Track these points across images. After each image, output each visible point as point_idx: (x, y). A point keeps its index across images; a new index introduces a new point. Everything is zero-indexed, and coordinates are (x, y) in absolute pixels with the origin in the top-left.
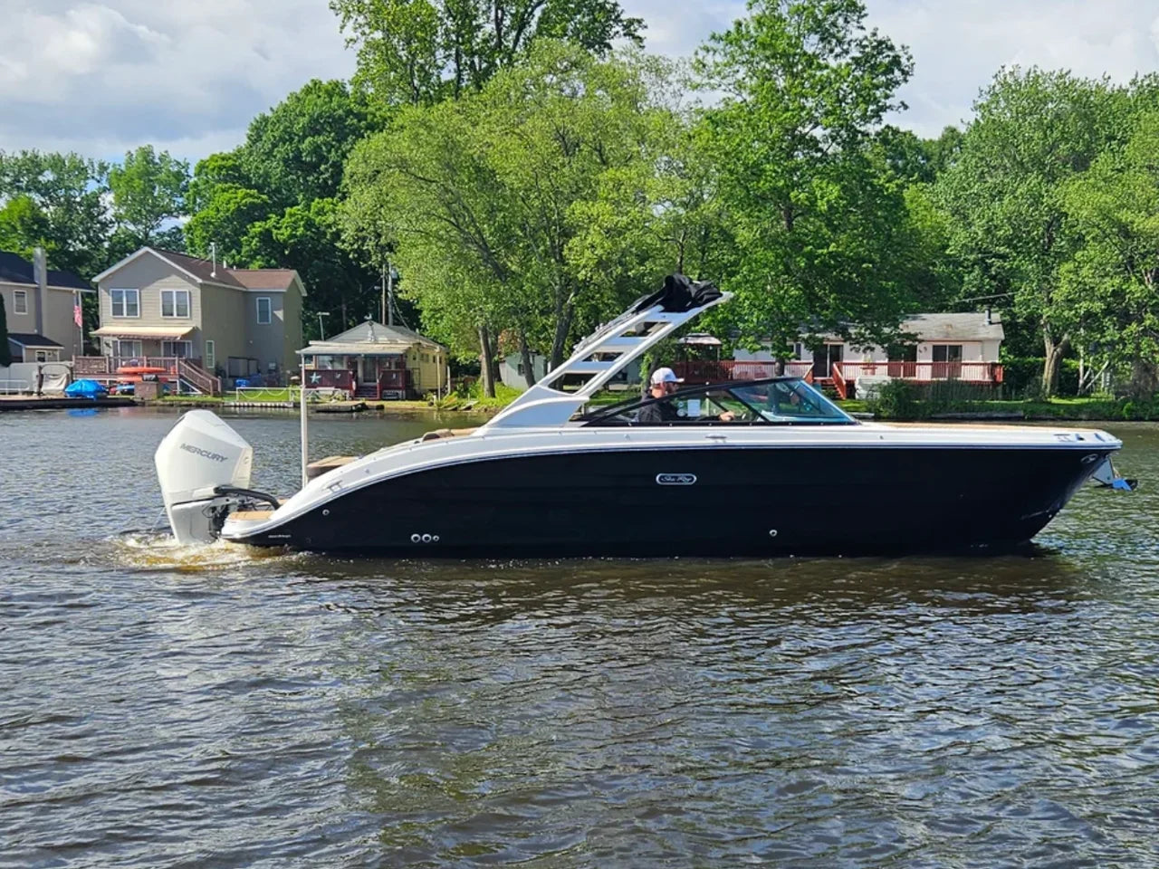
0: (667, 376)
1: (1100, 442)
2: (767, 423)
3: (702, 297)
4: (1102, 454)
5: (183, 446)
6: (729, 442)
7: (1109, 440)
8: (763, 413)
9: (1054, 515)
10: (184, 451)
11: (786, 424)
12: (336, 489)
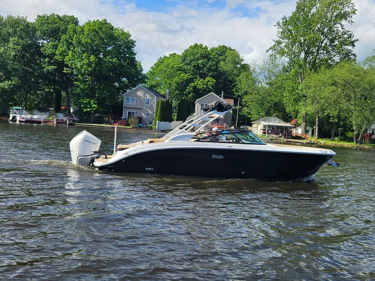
0: (217, 129)
1: (330, 153)
2: (243, 143)
3: (227, 109)
4: (331, 156)
5: (85, 140)
6: (233, 148)
7: (333, 153)
8: (242, 140)
9: (316, 172)
10: (85, 142)
11: (248, 144)
12: (127, 154)
